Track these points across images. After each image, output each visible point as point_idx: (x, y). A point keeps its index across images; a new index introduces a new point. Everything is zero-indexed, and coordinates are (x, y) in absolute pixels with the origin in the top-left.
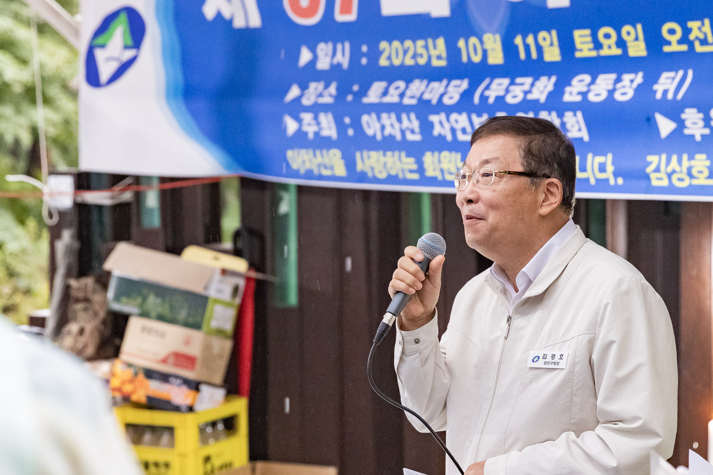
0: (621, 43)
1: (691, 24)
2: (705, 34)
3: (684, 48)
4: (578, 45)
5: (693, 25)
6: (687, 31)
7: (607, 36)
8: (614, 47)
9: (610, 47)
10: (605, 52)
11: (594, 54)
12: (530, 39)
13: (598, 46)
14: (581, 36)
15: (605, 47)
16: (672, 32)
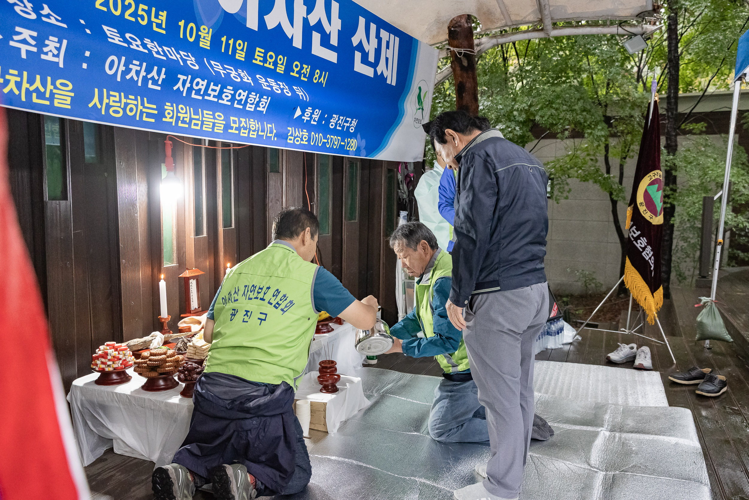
0: (275, 64)
1: (304, 66)
2: (307, 72)
3: (297, 76)
4: (256, 57)
5: (305, 66)
6: (302, 68)
7: (271, 57)
8: (272, 63)
9: (270, 64)
10: (267, 65)
11: (261, 64)
12: (231, 42)
13: (265, 61)
14: (259, 51)
15: (268, 62)
16: (297, 66)
